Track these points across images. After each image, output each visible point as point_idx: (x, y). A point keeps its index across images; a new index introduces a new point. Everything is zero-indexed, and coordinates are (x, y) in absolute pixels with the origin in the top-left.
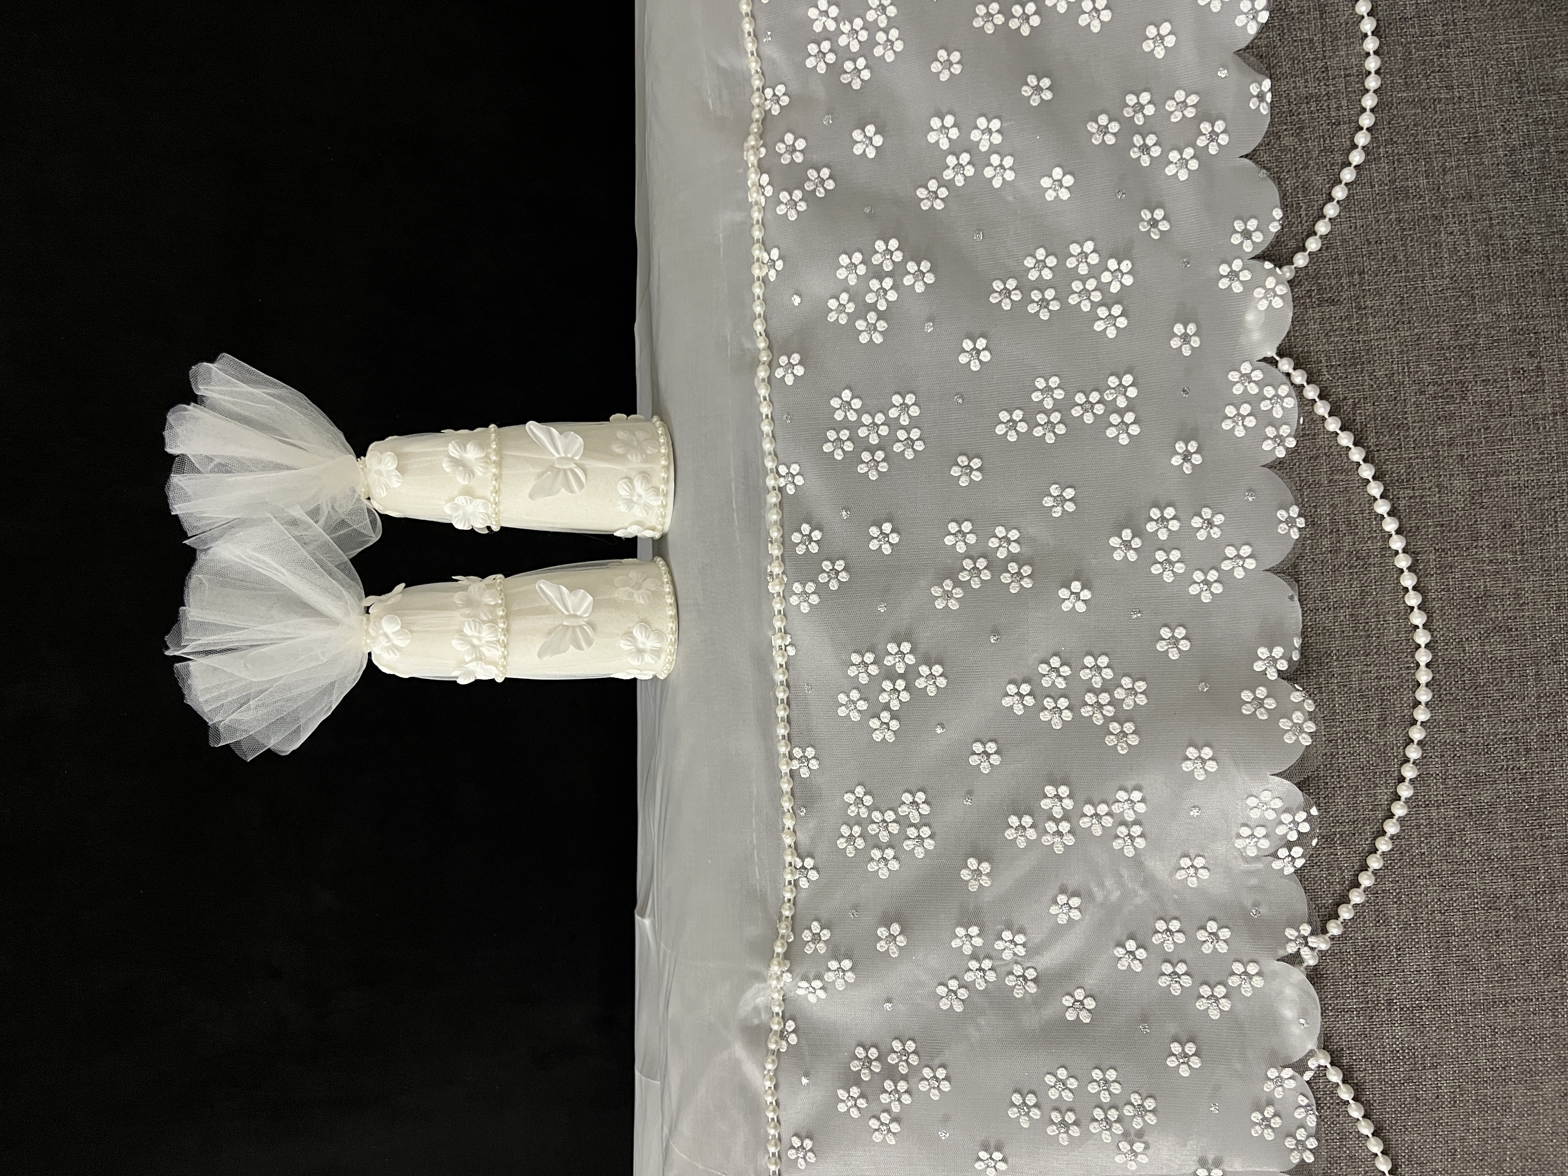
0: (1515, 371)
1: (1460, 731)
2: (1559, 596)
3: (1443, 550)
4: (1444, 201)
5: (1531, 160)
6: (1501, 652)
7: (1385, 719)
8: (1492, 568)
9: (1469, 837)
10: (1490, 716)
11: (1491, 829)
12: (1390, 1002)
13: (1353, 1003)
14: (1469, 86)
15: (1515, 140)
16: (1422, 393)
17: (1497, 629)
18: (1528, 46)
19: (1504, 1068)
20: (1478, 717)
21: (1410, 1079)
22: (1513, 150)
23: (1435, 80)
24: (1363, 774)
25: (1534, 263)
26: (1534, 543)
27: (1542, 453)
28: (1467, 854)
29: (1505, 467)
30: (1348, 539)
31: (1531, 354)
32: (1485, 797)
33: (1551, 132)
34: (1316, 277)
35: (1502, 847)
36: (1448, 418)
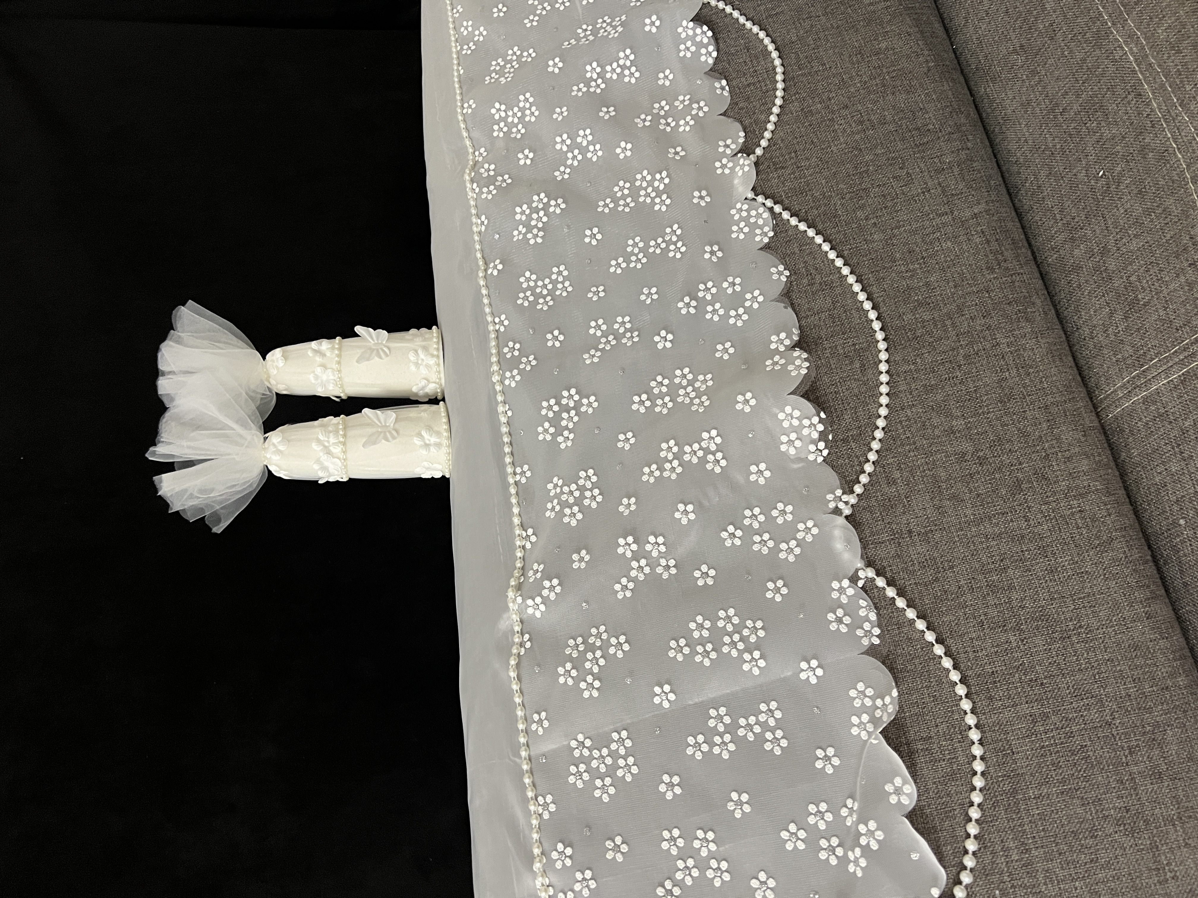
0: (894, 178)
1: (914, 363)
2: (954, 280)
3: (877, 271)
4: (833, 112)
5: (877, 84)
6: (927, 316)
7: (865, 366)
8: (909, 274)
9: (935, 421)
10: (929, 352)
11: (949, 415)
12: (910, 532)
13: (885, 537)
14: (833, 62)
15: (865, 78)
16: (843, 199)
17: (920, 304)
18: (862, 38)
19: (1002, 560)
20: (923, 354)
21: (937, 580)
22: (866, 82)
23: (815, 64)
24: (859, 399)
25: (891, 128)
26: (931, 257)
27: (922, 212)
28: (937, 432)
29: (901, 223)
30: (818, 277)
31: (900, 168)
32: (939, 397)
33: (885, 70)
34: (771, 158)
35: (958, 424)
36: (862, 207)
